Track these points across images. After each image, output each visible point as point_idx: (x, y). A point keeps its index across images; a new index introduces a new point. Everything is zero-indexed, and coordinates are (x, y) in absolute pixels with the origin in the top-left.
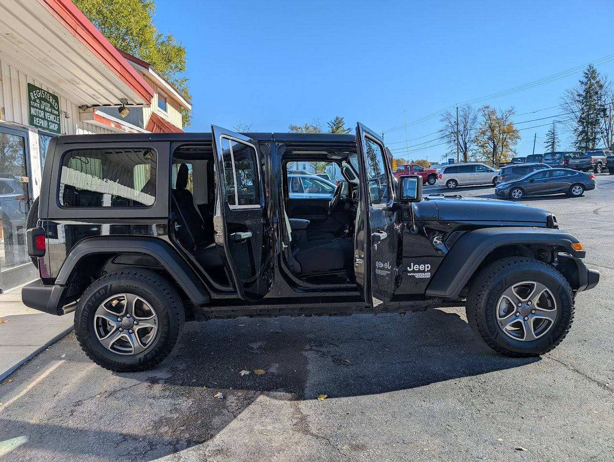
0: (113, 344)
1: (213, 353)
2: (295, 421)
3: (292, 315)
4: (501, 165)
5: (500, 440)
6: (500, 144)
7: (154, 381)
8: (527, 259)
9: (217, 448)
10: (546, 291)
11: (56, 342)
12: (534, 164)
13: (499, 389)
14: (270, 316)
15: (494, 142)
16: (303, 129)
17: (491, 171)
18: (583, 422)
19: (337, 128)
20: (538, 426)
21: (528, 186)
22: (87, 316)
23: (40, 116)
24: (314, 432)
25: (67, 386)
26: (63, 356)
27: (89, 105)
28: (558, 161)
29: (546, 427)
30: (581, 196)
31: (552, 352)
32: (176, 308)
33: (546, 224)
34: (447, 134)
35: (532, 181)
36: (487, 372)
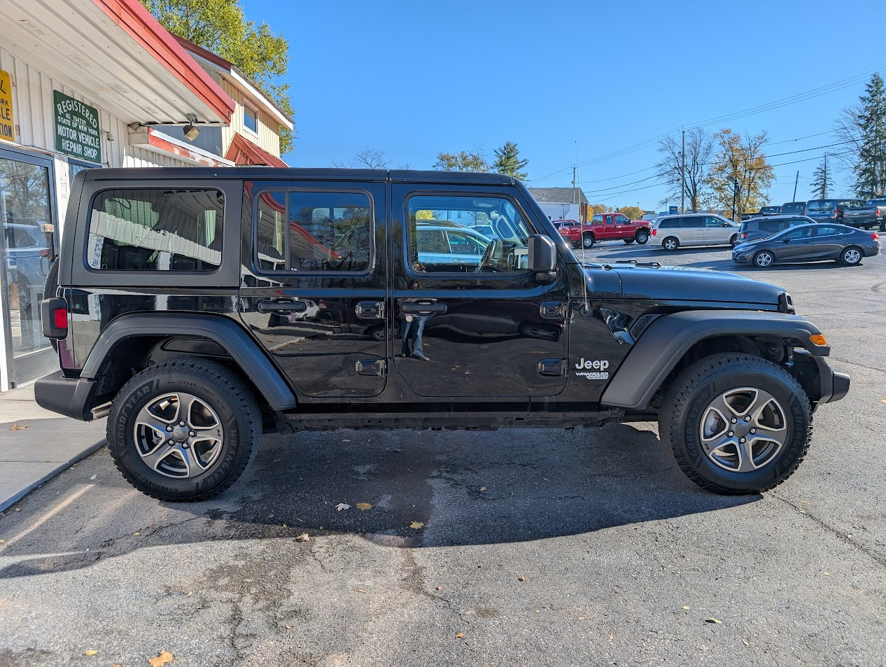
0: (161, 462)
1: (302, 479)
2: (405, 575)
3: (414, 428)
4: (744, 217)
5: (685, 607)
6: (745, 186)
7: (215, 515)
8: (747, 356)
9: (293, 609)
10: (772, 402)
11: (85, 458)
12: (791, 216)
13: (695, 538)
14: (383, 428)
15: (736, 183)
16: (458, 159)
17: (729, 226)
18: (807, 586)
19: (508, 158)
20: (741, 590)
21: (780, 249)
22: (124, 422)
23: (71, 138)
24: (431, 590)
25: (96, 519)
26: (93, 478)
27: (142, 122)
28: (828, 213)
29: (754, 593)
30: (857, 264)
31: (778, 488)
32: (248, 414)
33: (776, 306)
34: (668, 170)
35: (786, 242)
36: (683, 514)
